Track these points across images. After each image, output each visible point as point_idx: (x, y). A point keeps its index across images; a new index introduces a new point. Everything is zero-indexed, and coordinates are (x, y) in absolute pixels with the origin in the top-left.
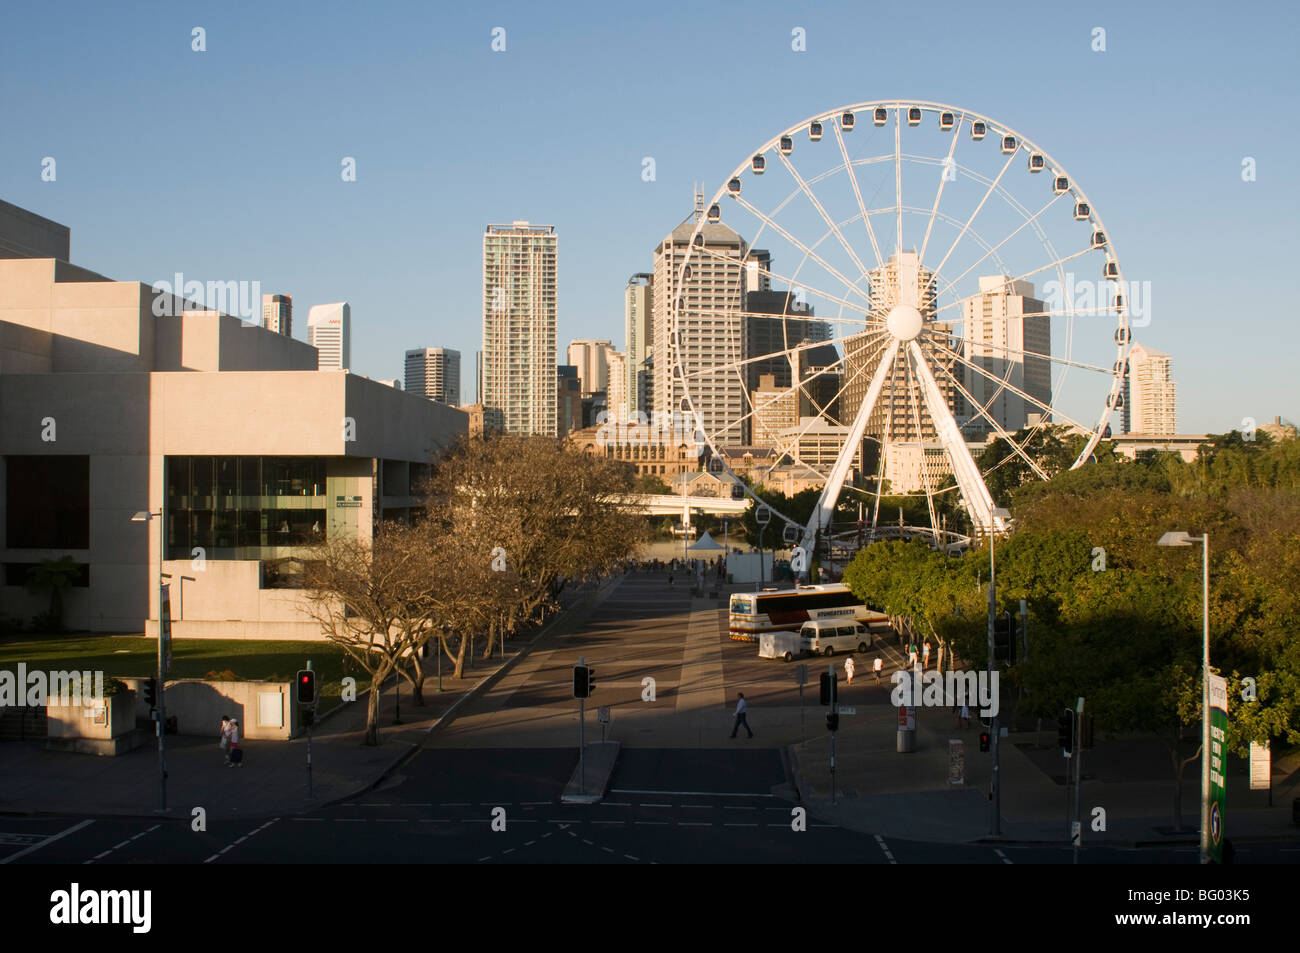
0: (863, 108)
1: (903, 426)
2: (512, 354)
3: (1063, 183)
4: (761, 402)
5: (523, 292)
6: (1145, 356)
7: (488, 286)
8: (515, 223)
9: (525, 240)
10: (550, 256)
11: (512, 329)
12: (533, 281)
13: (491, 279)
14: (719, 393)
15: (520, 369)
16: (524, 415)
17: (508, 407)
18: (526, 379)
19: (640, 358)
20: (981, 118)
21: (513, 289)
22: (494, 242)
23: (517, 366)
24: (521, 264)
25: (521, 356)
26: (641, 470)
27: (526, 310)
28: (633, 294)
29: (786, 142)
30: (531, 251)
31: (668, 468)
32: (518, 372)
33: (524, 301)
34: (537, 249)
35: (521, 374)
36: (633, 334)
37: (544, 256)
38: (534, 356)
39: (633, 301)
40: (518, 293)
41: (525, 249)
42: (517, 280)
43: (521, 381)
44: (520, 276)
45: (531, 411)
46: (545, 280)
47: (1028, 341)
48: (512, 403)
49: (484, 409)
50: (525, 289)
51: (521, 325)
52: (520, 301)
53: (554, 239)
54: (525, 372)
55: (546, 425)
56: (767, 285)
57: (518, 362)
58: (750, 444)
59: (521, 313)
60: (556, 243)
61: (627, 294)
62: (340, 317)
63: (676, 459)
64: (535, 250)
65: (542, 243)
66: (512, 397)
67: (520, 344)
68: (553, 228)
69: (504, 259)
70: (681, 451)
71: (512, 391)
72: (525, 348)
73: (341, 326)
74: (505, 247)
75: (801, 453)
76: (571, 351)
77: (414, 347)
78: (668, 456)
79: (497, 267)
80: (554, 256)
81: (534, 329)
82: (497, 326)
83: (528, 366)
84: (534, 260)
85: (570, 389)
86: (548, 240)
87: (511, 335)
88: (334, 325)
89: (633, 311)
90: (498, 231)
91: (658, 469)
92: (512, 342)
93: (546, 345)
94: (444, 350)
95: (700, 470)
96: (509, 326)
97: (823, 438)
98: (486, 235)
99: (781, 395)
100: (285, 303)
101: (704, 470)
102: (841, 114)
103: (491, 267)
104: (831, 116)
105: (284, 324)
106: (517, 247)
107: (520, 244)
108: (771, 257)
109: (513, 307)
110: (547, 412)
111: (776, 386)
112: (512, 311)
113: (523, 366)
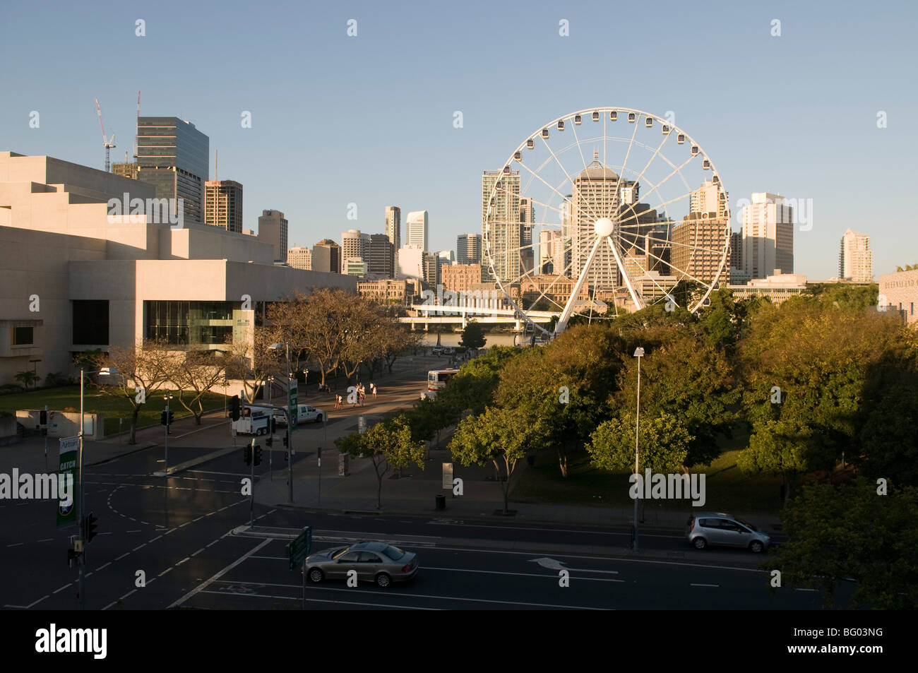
0: (586, 112)
1: (708, 276)
2: (496, 238)
3: (695, 149)
5: (502, 206)
6: (854, 236)
7: (484, 202)
9: (503, 179)
10: (516, 187)
11: (497, 225)
12: (508, 200)
13: (486, 199)
15: (501, 246)
16: (503, 270)
18: (504, 251)
19: (568, 238)
20: (650, 115)
21: (497, 204)
22: (488, 180)
23: (499, 244)
24: (501, 191)
25: (502, 239)
26: (558, 299)
27: (504, 215)
29: (545, 132)
30: (506, 184)
33: (503, 210)
35: (501, 248)
37: (513, 186)
38: (508, 239)
40: (500, 206)
41: (503, 183)
42: (499, 199)
43: (501, 252)
44: (501, 197)
45: (506, 267)
46: (513, 200)
47: (779, 229)
48: (496, 264)
49: (482, 266)
51: (501, 223)
52: (501, 210)
53: (519, 178)
54: (503, 248)
55: (514, 274)
56: (637, 200)
57: (499, 242)
58: (621, 285)
59: (501, 216)
60: (520, 180)
62: (423, 218)
64: (509, 183)
65: (512, 180)
67: (501, 233)
68: (518, 172)
71: (497, 257)
72: (504, 235)
73: (423, 223)
74: (493, 182)
75: (644, 290)
76: (541, 236)
77: (462, 233)
79: (489, 193)
80: (519, 187)
81: (508, 224)
84: (508, 189)
85: (528, 256)
86: (516, 178)
87: (496, 228)
88: (419, 222)
90: (490, 174)
92: (496, 232)
93: (514, 233)
94: (477, 235)
95: (588, 299)
96: (495, 224)
97: (667, 282)
98: (483, 176)
99: (638, 259)
100: (397, 211)
101: (590, 299)
102: (575, 116)
103: (486, 193)
104: (570, 118)
105: (396, 224)
107: (501, 180)
109: (497, 213)
110: (514, 268)
111: (636, 254)
112: (497, 216)
113: (502, 244)
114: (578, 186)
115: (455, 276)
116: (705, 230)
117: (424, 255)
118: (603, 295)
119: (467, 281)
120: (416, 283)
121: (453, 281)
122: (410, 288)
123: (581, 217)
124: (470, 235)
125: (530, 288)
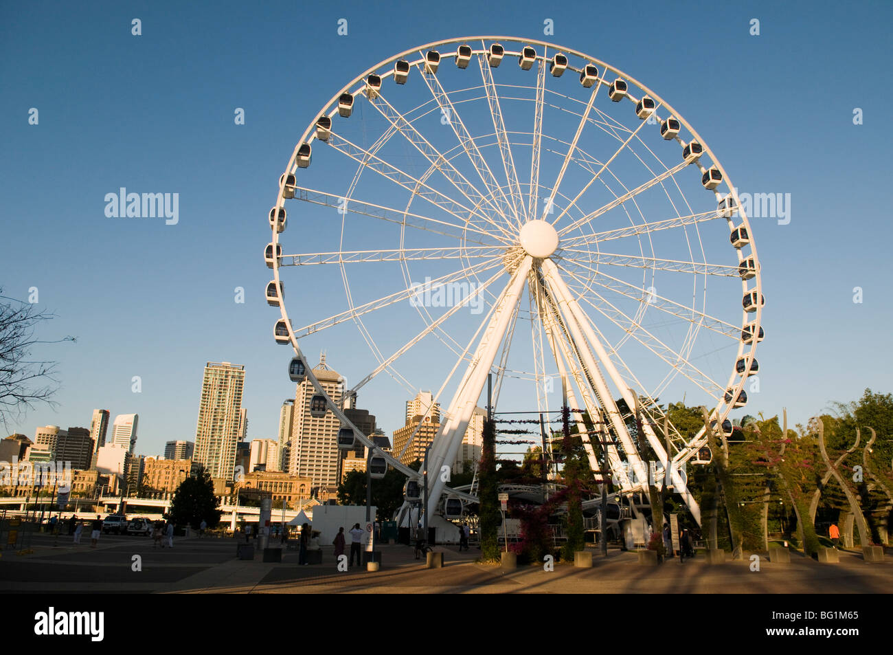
2: (213, 433)
4: (348, 465)
5: (223, 400)
7: (203, 395)
8: (223, 363)
9: (227, 372)
10: (240, 381)
11: (214, 419)
12: (229, 394)
13: (206, 392)
14: (325, 459)
15: (216, 441)
16: (215, 467)
17: (207, 462)
18: (219, 447)
19: (286, 441)
21: (217, 397)
22: (210, 372)
23: (215, 439)
24: (223, 385)
25: (218, 434)
27: (223, 409)
28: (285, 409)
30: (230, 378)
31: (293, 497)
32: (215, 443)
33: (223, 404)
34: (233, 377)
35: (216, 444)
36: (283, 430)
37: (237, 381)
38: (225, 435)
39: (285, 413)
40: (220, 399)
41: (226, 376)
42: (220, 393)
43: (216, 448)
44: (222, 391)
45: (219, 465)
46: (236, 394)
48: (209, 460)
49: (192, 463)
50: (224, 398)
51: (219, 417)
52: (221, 404)
53: (243, 372)
54: (218, 443)
55: (227, 473)
56: (354, 406)
57: (215, 437)
59: (220, 411)
60: (244, 375)
61: (282, 410)
62: (132, 421)
63: (298, 492)
65: (236, 374)
66: (210, 457)
67: (218, 428)
68: (243, 367)
69: (214, 381)
70: (302, 488)
71: (210, 453)
72: (221, 430)
73: (132, 426)
74: (215, 375)
77: (171, 440)
78: (294, 490)
79: (210, 385)
80: (242, 381)
81: (227, 420)
82: (206, 417)
83: (221, 440)
84: (231, 383)
85: (244, 455)
86: (240, 373)
87: (213, 423)
88: (128, 425)
89: (284, 418)
90: (213, 366)
91: (287, 498)
92: (213, 426)
93: (232, 429)
94: (187, 442)
95: (311, 498)
96: (213, 418)
98: (206, 367)
99: (357, 461)
100: (106, 415)
101: (313, 498)
103: (207, 385)
105: (103, 425)
106: (222, 375)
107: (224, 373)
108: (357, 395)
109: (216, 407)
110: (229, 466)
111: (356, 457)
112: (216, 409)
113: (218, 440)
114: (304, 385)
115: (160, 472)
116: (428, 432)
117: (128, 456)
118: (326, 495)
119: (173, 478)
120: (112, 478)
121: (157, 477)
122: (102, 481)
123: (305, 416)
124: (180, 441)
125: (247, 486)
